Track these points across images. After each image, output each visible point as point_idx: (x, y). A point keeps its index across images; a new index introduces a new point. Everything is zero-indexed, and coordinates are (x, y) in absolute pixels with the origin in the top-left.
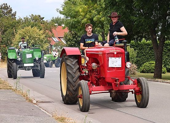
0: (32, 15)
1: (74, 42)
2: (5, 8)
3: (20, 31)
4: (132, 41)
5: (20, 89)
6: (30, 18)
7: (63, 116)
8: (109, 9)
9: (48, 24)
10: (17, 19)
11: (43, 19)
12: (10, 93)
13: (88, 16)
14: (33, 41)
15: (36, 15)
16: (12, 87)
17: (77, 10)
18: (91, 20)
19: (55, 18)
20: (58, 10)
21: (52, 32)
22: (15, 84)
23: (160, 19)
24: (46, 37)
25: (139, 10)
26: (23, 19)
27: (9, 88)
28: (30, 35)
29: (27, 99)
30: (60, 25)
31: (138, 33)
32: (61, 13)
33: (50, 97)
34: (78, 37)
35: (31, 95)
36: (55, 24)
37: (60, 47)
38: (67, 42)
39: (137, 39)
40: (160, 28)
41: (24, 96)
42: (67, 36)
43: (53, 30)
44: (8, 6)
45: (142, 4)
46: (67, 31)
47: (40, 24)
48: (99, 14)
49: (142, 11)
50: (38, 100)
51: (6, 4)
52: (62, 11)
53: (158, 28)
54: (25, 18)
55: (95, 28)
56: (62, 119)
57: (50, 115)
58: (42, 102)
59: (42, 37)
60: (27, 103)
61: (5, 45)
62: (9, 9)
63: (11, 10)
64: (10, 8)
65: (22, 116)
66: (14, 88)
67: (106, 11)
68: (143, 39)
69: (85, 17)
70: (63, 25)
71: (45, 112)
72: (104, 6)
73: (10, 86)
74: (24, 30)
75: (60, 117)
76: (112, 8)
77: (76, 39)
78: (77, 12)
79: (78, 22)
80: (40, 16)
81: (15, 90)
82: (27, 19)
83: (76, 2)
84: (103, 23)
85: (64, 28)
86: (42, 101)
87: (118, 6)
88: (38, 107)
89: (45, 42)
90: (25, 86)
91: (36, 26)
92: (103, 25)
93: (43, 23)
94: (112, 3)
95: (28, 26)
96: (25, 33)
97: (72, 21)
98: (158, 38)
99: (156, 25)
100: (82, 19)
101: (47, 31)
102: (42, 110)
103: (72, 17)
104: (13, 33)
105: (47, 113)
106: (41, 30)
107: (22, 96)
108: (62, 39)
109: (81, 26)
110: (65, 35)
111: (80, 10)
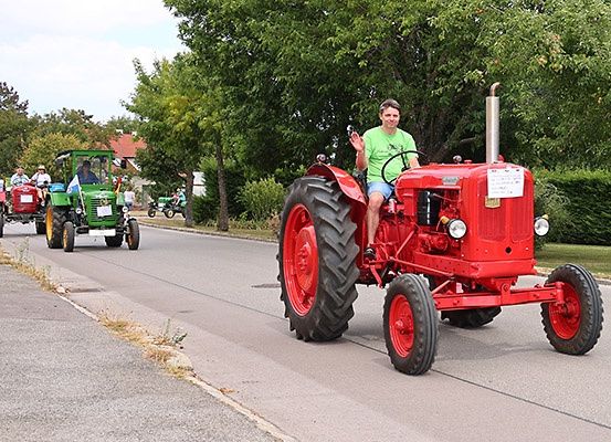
0: (64, 109)
1: (158, 169)
3: (37, 142)
4: (278, 170)
5: (29, 264)
6: (60, 115)
7: (122, 320)
9: (101, 128)
10: (28, 116)
11: (90, 119)
12: (5, 273)
13: (186, 117)
15: (74, 110)
16: (12, 260)
17: (164, 101)
18: (194, 125)
19: (116, 119)
21: (109, 146)
27: (3, 260)
29: (43, 285)
30: (127, 132)
31: (289, 154)
33: (97, 280)
35: (52, 279)
36: (118, 131)
38: (142, 166)
39: (288, 166)
41: (38, 279)
42: (142, 156)
43: (113, 143)
44: (10, 88)
46: (142, 145)
47: (81, 129)
48: (210, 115)
50: (69, 285)
51: (5, 84)
53: (331, 147)
55: (204, 141)
56: (120, 326)
57: (94, 317)
58: (79, 291)
60: (44, 292)
62: (12, 95)
63: (16, 97)
64: (13, 91)
66: (17, 261)
68: (302, 167)
69: (179, 120)
70: (135, 133)
71: (81, 309)
73: (7, 258)
75: (115, 321)
78: (164, 109)
79: (166, 129)
80: (83, 113)
81: (17, 266)
82: (53, 117)
83: (161, 89)
84: (219, 133)
85: (135, 140)
86: (78, 287)
87: (251, 101)
88: (69, 301)
91: (72, 131)
92: (219, 136)
93: (91, 126)
95: (54, 132)
100: (176, 123)
101: (98, 143)
102: (77, 307)
103: (152, 118)
104: (19, 145)
105: (87, 313)
106: (84, 140)
107: (33, 277)
108: (132, 162)
109: (173, 136)
110: (137, 154)
111: (171, 104)
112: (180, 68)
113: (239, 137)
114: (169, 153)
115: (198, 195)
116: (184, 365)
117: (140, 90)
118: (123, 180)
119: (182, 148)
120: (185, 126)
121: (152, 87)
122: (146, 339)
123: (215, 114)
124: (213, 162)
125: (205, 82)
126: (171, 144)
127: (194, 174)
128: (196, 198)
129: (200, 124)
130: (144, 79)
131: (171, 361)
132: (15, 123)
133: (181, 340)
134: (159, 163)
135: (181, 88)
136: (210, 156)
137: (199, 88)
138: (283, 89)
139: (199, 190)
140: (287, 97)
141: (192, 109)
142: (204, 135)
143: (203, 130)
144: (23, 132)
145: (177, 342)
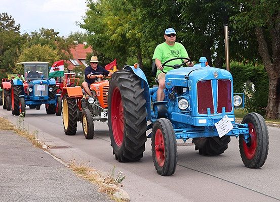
0: (43, 28)
2: (4, 19)
3: (26, 51)
5: (24, 130)
6: (40, 32)
7: (83, 166)
8: (148, 21)
9: (64, 41)
10: (21, 34)
11: (58, 35)
12: (11, 136)
13: (118, 30)
15: (48, 29)
16: (14, 127)
17: (104, 22)
18: (123, 36)
19: (73, 34)
20: (78, 23)
21: (69, 53)
22: (18, 122)
23: (216, 35)
24: (61, 59)
25: (189, 23)
26: (30, 34)
27: (9, 128)
28: (40, 56)
29: (34, 144)
30: (81, 43)
32: (82, 26)
33: (66, 141)
34: (105, 59)
36: (75, 42)
37: (81, 72)
40: (216, 47)
41: (31, 140)
43: (72, 50)
44: (9, 17)
45: (192, 16)
46: (90, 51)
47: (53, 41)
48: (134, 28)
49: (192, 24)
50: (50, 144)
51: (7, 14)
52: (84, 23)
53: (214, 47)
54: (33, 33)
55: (129, 47)
56: (82, 171)
57: (66, 165)
58: (56, 147)
59: (57, 58)
60: (34, 148)
61: (4, 70)
62: (11, 21)
63: (13, 22)
64: (12, 18)
66: (17, 128)
67: (143, 25)
69: (114, 33)
70: (85, 43)
71: (59, 160)
72: (140, 18)
73: (11, 126)
74: (31, 49)
75: (79, 167)
76: (152, 20)
77: (103, 61)
78: (104, 26)
79: (106, 39)
80: (53, 31)
81: (18, 131)
82: (36, 34)
83: (102, 12)
84: (139, 41)
85: (86, 47)
86: (55, 145)
87: (160, 17)
88: (50, 154)
90: (32, 125)
91: (47, 43)
92: (139, 43)
93: (58, 39)
94: (152, 14)
95: (36, 44)
96: (33, 54)
97: (97, 37)
98: (213, 60)
99: (211, 43)
100: (111, 35)
101: (63, 51)
102: (55, 158)
103: (97, 32)
104: (16, 53)
105: (61, 162)
106: (54, 49)
107: (28, 139)
108: (84, 62)
109: (110, 43)
110: (87, 56)
111: (108, 22)
114: (107, 56)
116: (125, 198)
117: (88, 13)
118: (79, 75)
119: (116, 52)
120: (118, 36)
121: (96, 11)
122: (99, 179)
123: (137, 28)
124: (135, 60)
125: (130, 7)
126: (109, 49)
129: (127, 35)
130: (92, 6)
131: (116, 194)
132: (13, 39)
133: (121, 180)
135: (114, 11)
136: (133, 57)
137: (125, 10)
138: (181, 8)
140: (183, 13)
141: (122, 25)
142: (130, 42)
143: (129, 39)
144: (18, 44)
145: (119, 182)
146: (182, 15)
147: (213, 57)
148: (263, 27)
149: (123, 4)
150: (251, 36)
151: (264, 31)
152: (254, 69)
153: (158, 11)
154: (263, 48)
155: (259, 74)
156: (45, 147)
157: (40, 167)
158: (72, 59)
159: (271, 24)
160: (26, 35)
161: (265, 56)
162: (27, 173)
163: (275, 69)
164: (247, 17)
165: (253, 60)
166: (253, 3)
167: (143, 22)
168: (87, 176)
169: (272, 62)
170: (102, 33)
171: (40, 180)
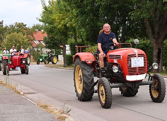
0: (16, 23)
1: (52, 44)
5: (9, 84)
6: (15, 25)
7: (46, 104)
8: (80, 17)
9: (30, 29)
10: (4, 26)
11: (26, 26)
12: (1, 87)
13: (62, 22)
14: (18, 44)
15: (19, 23)
16: (3, 82)
17: (53, 17)
18: (65, 26)
19: (35, 25)
20: (38, 19)
21: (33, 36)
22: (5, 79)
23: (121, 23)
24: (28, 41)
25: (104, 17)
26: (9, 26)
28: (16, 39)
29: (15, 92)
30: (40, 30)
32: (40, 20)
33: (34, 89)
34: (55, 40)
35: (19, 88)
36: (36, 30)
37: (40, 48)
38: (46, 44)
40: (121, 31)
41: (13, 89)
42: (46, 39)
43: (34, 35)
45: (106, 12)
46: (46, 35)
47: (23, 30)
48: (71, 21)
49: (106, 18)
50: (25, 91)
53: (120, 31)
54: (10, 25)
55: (69, 32)
56: (45, 107)
57: (35, 103)
59: (26, 40)
60: (16, 94)
65: (12, 105)
66: (5, 83)
69: (60, 23)
70: (43, 31)
71: (31, 101)
73: (1, 82)
74: (11, 35)
75: (43, 105)
76: (82, 16)
78: (54, 20)
79: (55, 28)
80: (23, 24)
81: (5, 85)
82: (12, 26)
83: (52, 12)
84: (75, 28)
85: (43, 33)
86: (28, 92)
87: (87, 14)
88: (25, 97)
89: (28, 45)
90: (14, 81)
91: (20, 31)
92: (75, 30)
93: (26, 29)
94: (82, 12)
95: (14, 32)
96: (12, 38)
97: (50, 27)
98: (119, 39)
99: (118, 29)
100: (58, 25)
101: (29, 35)
102: (29, 100)
103: (50, 24)
104: (1, 38)
105: (32, 102)
106: (24, 35)
107: (11, 89)
108: (42, 42)
109: (57, 30)
110: (44, 39)
111: (56, 18)
112: (59, 2)
113: (83, 30)
114: (56, 38)
115: (68, 54)
117: (44, 13)
118: (39, 49)
119: (61, 35)
120: (62, 26)
121: (48, 11)
122: (56, 111)
124: (73, 40)
125: (69, 8)
126: (57, 34)
127: (66, 45)
128: (67, 55)
129: (68, 25)
130: (46, 8)
133: (69, 112)
134: (52, 42)
135: (59, 11)
136: (71, 38)
137: (66, 10)
138: (99, 8)
139: (68, 52)
140: (101, 11)
141: (64, 19)
142: (69, 29)
143: (69, 27)
144: (2, 33)
145: (67, 113)
146: (100, 12)
147: (119, 37)
148: (149, 18)
149: (65, 6)
150: (142, 24)
151: (149, 20)
152: (144, 43)
153: (86, 10)
154: (149, 30)
155: (147, 46)
156: (22, 93)
157: (20, 106)
158: (35, 40)
159: (153, 16)
160: (6, 27)
161: (150, 35)
162: (13, 109)
163: (156, 43)
164: (139, 12)
165: (143, 38)
166: (143, 4)
167: (77, 17)
168: (48, 110)
169: (155, 39)
170: (53, 24)
171: (21, 113)
